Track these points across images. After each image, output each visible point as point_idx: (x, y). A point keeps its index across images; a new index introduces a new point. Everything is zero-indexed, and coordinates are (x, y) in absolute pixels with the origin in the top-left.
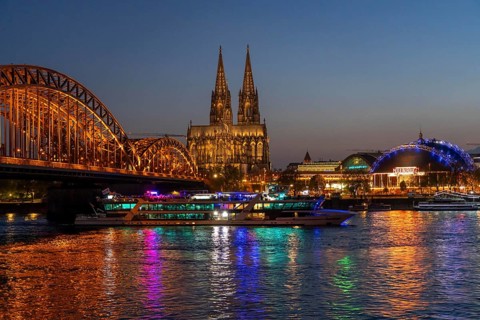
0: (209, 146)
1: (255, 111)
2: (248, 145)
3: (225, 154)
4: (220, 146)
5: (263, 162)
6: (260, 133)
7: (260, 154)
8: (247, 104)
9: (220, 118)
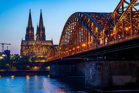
6: (51, 44)
8: (41, 32)
9: (30, 37)
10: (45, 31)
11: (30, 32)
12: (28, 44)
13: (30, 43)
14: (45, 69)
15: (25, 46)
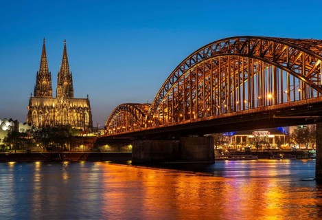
1: (71, 89)
6: (85, 105)
8: (66, 83)
9: (44, 92)
10: (71, 81)
11: (44, 82)
12: (42, 104)
13: (47, 103)
14: (99, 150)
15: (38, 108)
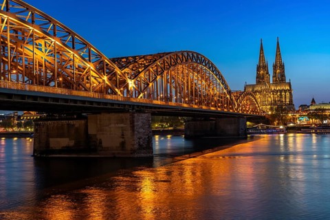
0: (258, 96)
1: (283, 75)
2: (281, 95)
3: (268, 101)
4: (265, 96)
5: (289, 104)
6: (288, 88)
7: (288, 100)
8: (278, 71)
11: (262, 72)
